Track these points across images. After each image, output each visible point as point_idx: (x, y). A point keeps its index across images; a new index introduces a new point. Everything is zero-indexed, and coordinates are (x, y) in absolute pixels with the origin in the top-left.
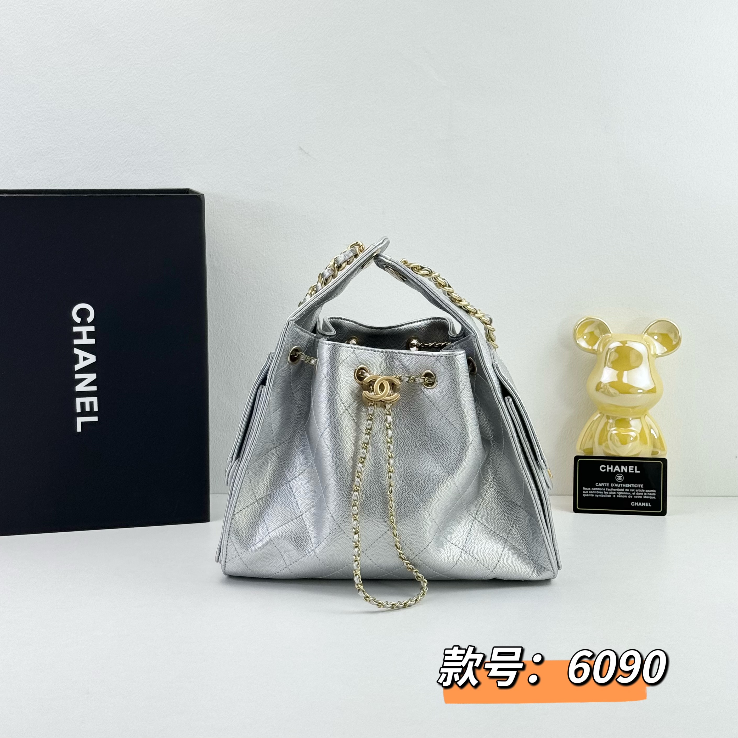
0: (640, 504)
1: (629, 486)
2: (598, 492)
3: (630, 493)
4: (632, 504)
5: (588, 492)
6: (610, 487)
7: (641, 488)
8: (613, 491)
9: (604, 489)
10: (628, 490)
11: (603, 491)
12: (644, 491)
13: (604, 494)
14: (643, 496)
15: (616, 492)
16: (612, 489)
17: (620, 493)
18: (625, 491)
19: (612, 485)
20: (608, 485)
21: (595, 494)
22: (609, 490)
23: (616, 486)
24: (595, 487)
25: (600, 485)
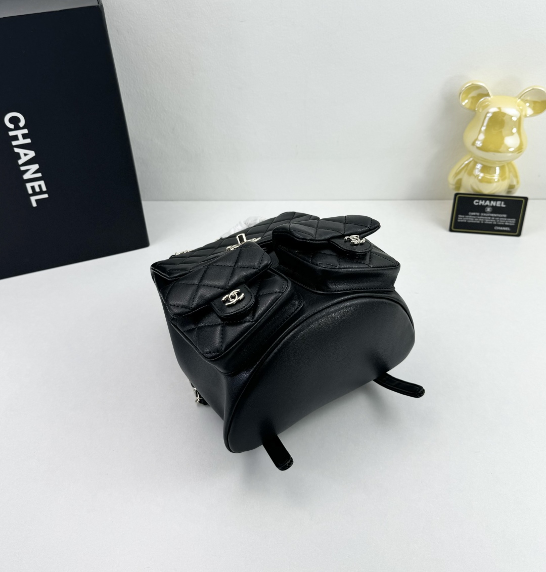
0: (501, 228)
1: (495, 215)
2: (469, 219)
3: (494, 221)
4: (496, 228)
5: (462, 218)
6: (480, 216)
7: (504, 217)
8: (482, 219)
9: (475, 217)
10: (493, 218)
11: (474, 218)
12: (506, 219)
13: (474, 220)
14: (504, 223)
15: (484, 219)
16: (481, 217)
17: (487, 220)
18: (491, 219)
19: (482, 214)
20: (478, 214)
21: (467, 220)
22: (479, 217)
23: (485, 215)
24: (468, 215)
25: (472, 214)
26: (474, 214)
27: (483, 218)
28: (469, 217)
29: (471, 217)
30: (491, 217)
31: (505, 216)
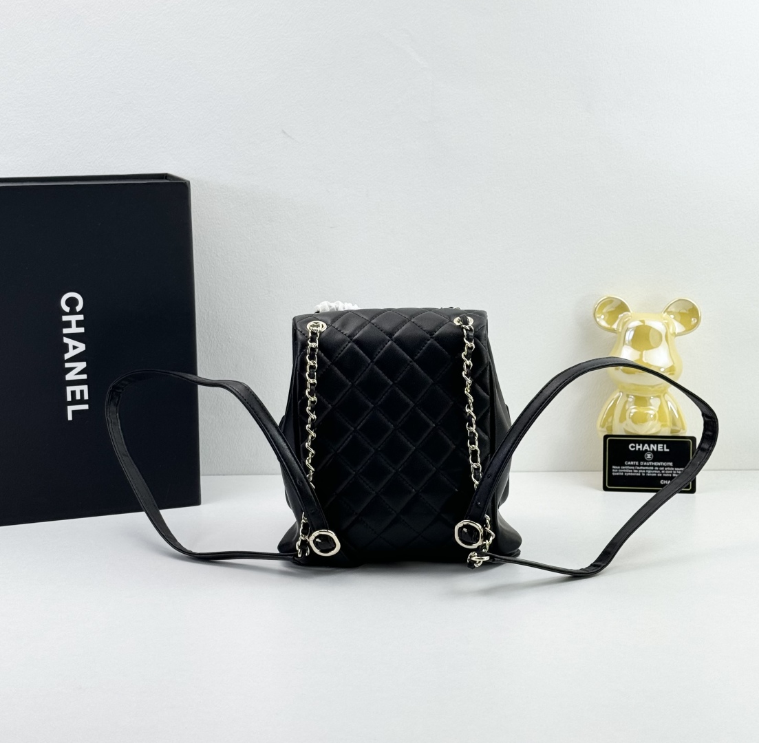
1: (659, 464)
2: (627, 471)
3: (659, 472)
4: (662, 482)
5: (617, 471)
6: (639, 466)
7: (670, 467)
8: (642, 470)
9: (633, 468)
10: (657, 468)
11: (633, 470)
12: (673, 469)
13: (633, 472)
14: (672, 474)
15: (645, 470)
16: (641, 468)
17: (649, 472)
18: (654, 470)
19: (642, 463)
20: (637, 463)
21: (624, 473)
22: (638, 468)
23: (645, 464)
24: (625, 465)
25: (629, 463)
26: (632, 463)
27: (644, 468)
28: (626, 467)
29: (628, 467)
30: (654, 466)
31: (671, 464)
